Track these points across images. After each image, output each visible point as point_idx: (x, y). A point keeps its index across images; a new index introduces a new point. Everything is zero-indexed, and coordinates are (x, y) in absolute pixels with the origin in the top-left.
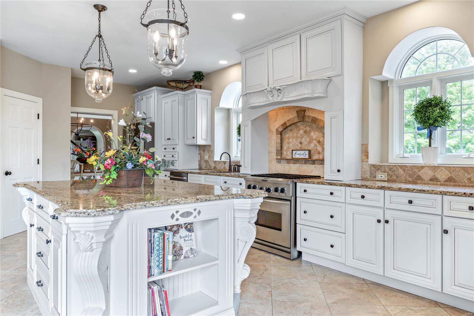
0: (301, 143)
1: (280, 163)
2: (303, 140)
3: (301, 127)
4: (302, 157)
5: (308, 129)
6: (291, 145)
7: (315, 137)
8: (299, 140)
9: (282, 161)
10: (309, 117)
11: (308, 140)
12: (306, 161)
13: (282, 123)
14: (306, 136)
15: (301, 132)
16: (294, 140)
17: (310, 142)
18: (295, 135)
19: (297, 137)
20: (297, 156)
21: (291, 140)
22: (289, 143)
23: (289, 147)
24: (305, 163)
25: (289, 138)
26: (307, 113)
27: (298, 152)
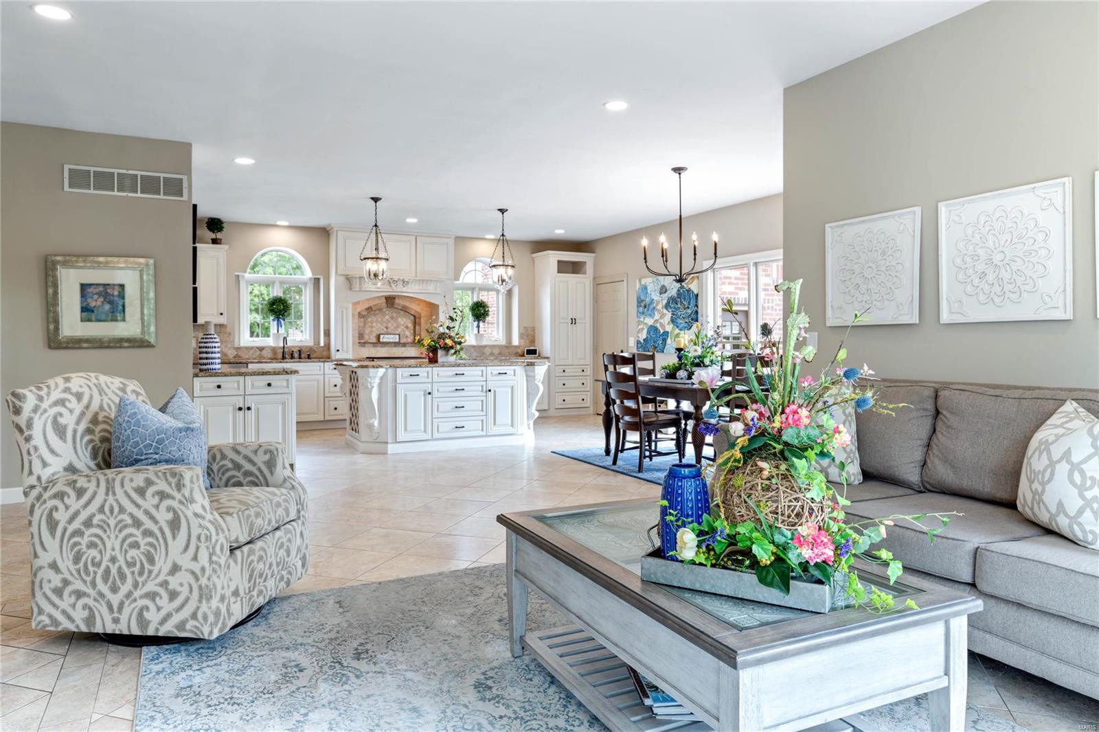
0: (387, 328)
1: (364, 346)
2: (389, 325)
3: (387, 312)
4: (391, 340)
5: (395, 315)
6: (374, 329)
7: (402, 323)
8: (385, 325)
9: (366, 345)
10: (399, 304)
11: (395, 325)
12: (396, 344)
13: (367, 307)
14: (392, 321)
15: (387, 317)
16: (379, 324)
17: (397, 327)
18: (379, 319)
19: (381, 323)
20: (385, 340)
21: (374, 324)
22: (372, 327)
23: (371, 331)
24: (395, 346)
25: (372, 322)
26: (397, 301)
27: (386, 336)
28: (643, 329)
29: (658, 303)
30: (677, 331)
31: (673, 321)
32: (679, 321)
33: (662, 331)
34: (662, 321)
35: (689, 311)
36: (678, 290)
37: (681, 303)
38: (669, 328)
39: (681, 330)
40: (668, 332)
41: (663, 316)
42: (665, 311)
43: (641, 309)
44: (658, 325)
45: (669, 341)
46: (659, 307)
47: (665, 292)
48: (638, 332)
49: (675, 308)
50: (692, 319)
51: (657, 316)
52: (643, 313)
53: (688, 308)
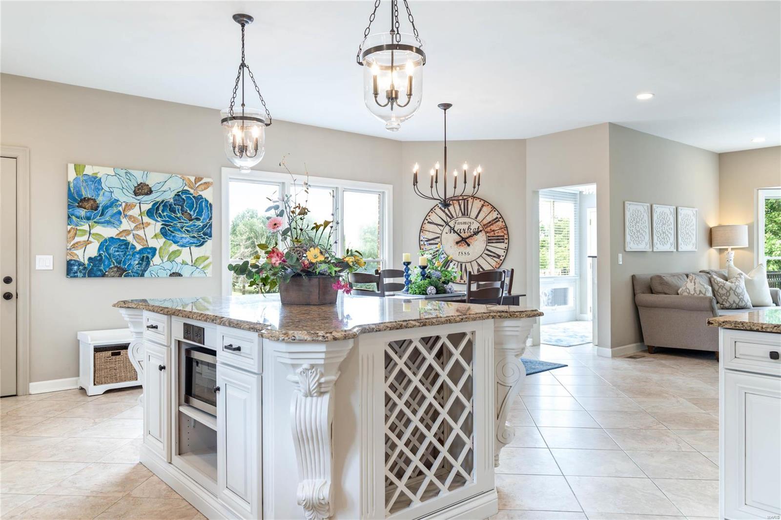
28: (88, 242)
29: (129, 206)
30: (174, 247)
31: (164, 233)
32: (178, 235)
33: (139, 247)
34: (141, 233)
35: (200, 224)
36: (178, 195)
37: (183, 212)
38: (158, 243)
39: (182, 246)
40: (154, 250)
41: (143, 225)
42: (146, 219)
43: (82, 212)
44: (130, 239)
45: (156, 260)
46: (135, 212)
47: (147, 194)
48: (75, 246)
49: (169, 217)
50: (205, 234)
51: (126, 225)
52: (88, 219)
53: (198, 219)
